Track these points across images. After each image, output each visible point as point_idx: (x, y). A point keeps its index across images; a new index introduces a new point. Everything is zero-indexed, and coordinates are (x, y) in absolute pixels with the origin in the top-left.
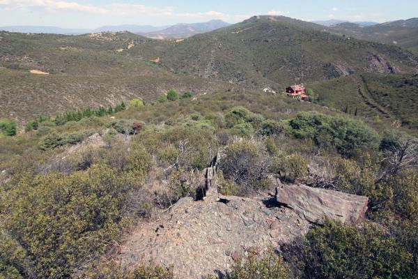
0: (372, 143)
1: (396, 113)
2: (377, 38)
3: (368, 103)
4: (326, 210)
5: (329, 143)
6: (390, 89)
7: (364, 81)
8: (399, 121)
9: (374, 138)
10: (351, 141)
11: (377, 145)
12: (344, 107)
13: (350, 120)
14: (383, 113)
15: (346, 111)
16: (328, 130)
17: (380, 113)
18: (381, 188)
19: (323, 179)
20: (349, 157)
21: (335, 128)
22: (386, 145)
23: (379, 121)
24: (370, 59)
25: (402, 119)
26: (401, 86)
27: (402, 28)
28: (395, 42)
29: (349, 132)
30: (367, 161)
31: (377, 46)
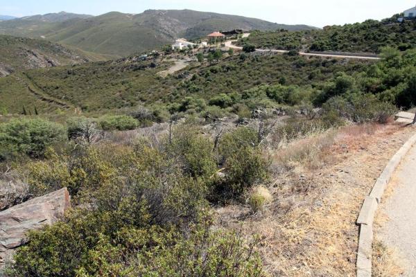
0: (60, 136)
1: (73, 102)
2: (23, 32)
3: (44, 100)
4: (27, 225)
5: (16, 153)
6: (58, 82)
7: (30, 78)
8: (79, 108)
9: (60, 131)
10: (39, 141)
11: (66, 136)
12: (21, 110)
13: (28, 121)
14: (63, 105)
15: (25, 113)
16: (7, 139)
17: (59, 106)
18: (74, 172)
19: (17, 195)
21: (16, 136)
22: (73, 133)
23: (62, 113)
24: (26, 55)
25: (80, 106)
26: (66, 77)
27: (43, 23)
28: (43, 37)
29: (33, 134)
30: (53, 155)
31: (26, 41)
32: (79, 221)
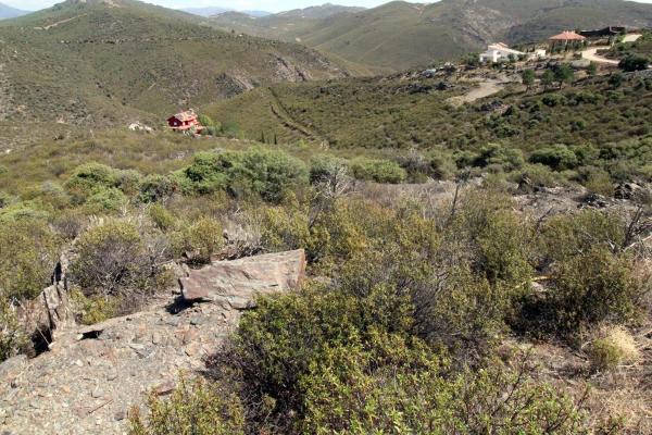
0: (300, 177)
1: (320, 133)
2: (275, 33)
3: (287, 125)
4: (256, 285)
5: (249, 191)
6: (306, 103)
7: (275, 95)
8: (326, 142)
9: (301, 170)
10: (276, 180)
11: (307, 178)
12: (259, 136)
13: (267, 152)
14: (307, 135)
15: (262, 141)
16: (243, 172)
17: (303, 136)
18: (316, 231)
19: (248, 244)
20: (278, 201)
21: (252, 168)
22: (317, 175)
23: (305, 146)
24: (275, 64)
25: (328, 139)
26: (318, 97)
27: (302, 20)
28: (298, 40)
29: (271, 170)
30: (294, 203)
31: (278, 45)
32: (318, 299)
